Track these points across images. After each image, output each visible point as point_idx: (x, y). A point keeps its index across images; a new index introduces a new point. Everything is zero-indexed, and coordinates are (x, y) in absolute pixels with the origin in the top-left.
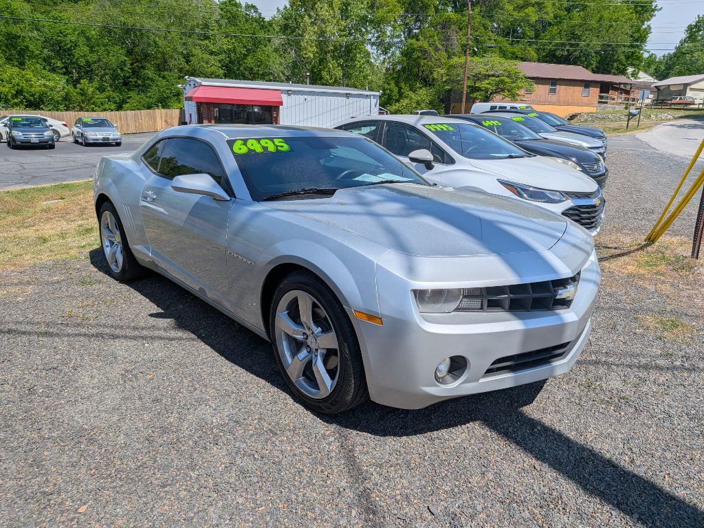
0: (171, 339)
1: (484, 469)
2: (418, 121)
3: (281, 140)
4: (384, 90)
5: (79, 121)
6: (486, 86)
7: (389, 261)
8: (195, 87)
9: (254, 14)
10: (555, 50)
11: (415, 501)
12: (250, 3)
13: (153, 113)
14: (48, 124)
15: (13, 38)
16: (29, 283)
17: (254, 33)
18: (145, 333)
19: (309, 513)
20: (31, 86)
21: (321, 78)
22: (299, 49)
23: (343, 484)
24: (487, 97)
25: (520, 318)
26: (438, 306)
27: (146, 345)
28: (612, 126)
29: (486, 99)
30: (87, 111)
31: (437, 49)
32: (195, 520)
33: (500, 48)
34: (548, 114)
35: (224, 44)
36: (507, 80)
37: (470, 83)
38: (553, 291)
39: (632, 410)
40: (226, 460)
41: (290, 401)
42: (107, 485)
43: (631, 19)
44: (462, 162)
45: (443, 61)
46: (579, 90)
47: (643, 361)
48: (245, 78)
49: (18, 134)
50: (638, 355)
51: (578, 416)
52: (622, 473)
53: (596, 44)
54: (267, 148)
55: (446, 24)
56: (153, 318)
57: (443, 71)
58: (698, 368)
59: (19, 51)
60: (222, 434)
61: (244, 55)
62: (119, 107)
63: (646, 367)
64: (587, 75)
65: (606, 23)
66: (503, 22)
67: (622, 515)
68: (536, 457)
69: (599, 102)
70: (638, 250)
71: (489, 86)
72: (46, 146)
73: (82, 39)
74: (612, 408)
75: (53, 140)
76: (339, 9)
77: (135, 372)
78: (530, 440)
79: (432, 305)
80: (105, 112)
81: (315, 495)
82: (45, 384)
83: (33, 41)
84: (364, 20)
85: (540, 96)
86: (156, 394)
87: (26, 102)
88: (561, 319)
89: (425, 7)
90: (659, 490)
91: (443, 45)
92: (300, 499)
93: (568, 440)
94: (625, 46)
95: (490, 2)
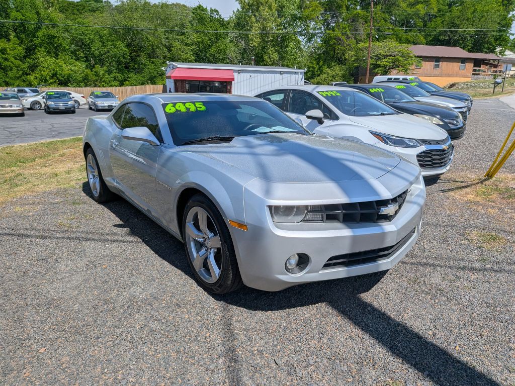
0: (124, 242)
1: (321, 335)
2: (315, 89)
3: (201, 103)
4: (309, 68)
5: (92, 94)
6: (385, 63)
7: (254, 186)
8: (173, 69)
9: (216, 16)
10: (439, 36)
11: (267, 355)
12: (213, 9)
13: (145, 88)
14: (71, 96)
15: (52, 38)
16: (39, 203)
17: (216, 30)
18: (108, 237)
19: (190, 360)
20: (62, 70)
21: (263, 61)
22: (247, 40)
23: (219, 341)
24: (385, 71)
25: (350, 227)
26: (290, 218)
27: (107, 245)
28: (482, 92)
29: (385, 73)
30: (99, 87)
31: (348, 37)
32: (113, 361)
33: (397, 35)
34: (427, 83)
35: (195, 38)
36: (401, 59)
37: (373, 61)
38: (376, 209)
39: (444, 299)
40: (143, 323)
41: (195, 285)
42: (62, 336)
43: (499, 11)
44: (344, 118)
45: (353, 46)
46: (456, 65)
47: (463, 264)
48: (210, 62)
49: (51, 104)
50: (460, 260)
51: (401, 302)
52: (424, 342)
53: (471, 29)
54: (190, 108)
55: (354, 19)
56: (116, 228)
57: (352, 53)
58: (504, 270)
59: (56, 47)
60: (143, 305)
61: (209, 45)
62: (122, 84)
63: (463, 268)
64: (464, 54)
65: (478, 14)
66: (399, 16)
67: (416, 372)
68: (362, 329)
69: (473, 74)
70: (478, 183)
71: (387, 64)
72: (70, 111)
73: (97, 37)
74: (430, 297)
75: (74, 107)
76: (276, 10)
77: (95, 263)
78: (360, 317)
79: (284, 217)
80: (111, 88)
81: (197, 348)
82: (35, 269)
83: (65, 40)
84: (295, 18)
85: (427, 70)
86: (107, 278)
87: (59, 81)
88: (382, 229)
89: (339, 7)
90: (450, 356)
91: (352, 34)
92: (186, 351)
93: (389, 318)
94: (494, 31)
95: (388, 2)
